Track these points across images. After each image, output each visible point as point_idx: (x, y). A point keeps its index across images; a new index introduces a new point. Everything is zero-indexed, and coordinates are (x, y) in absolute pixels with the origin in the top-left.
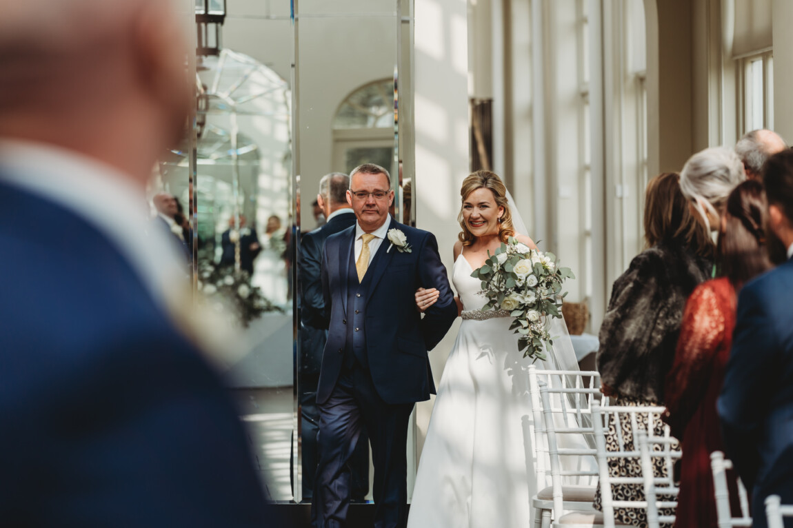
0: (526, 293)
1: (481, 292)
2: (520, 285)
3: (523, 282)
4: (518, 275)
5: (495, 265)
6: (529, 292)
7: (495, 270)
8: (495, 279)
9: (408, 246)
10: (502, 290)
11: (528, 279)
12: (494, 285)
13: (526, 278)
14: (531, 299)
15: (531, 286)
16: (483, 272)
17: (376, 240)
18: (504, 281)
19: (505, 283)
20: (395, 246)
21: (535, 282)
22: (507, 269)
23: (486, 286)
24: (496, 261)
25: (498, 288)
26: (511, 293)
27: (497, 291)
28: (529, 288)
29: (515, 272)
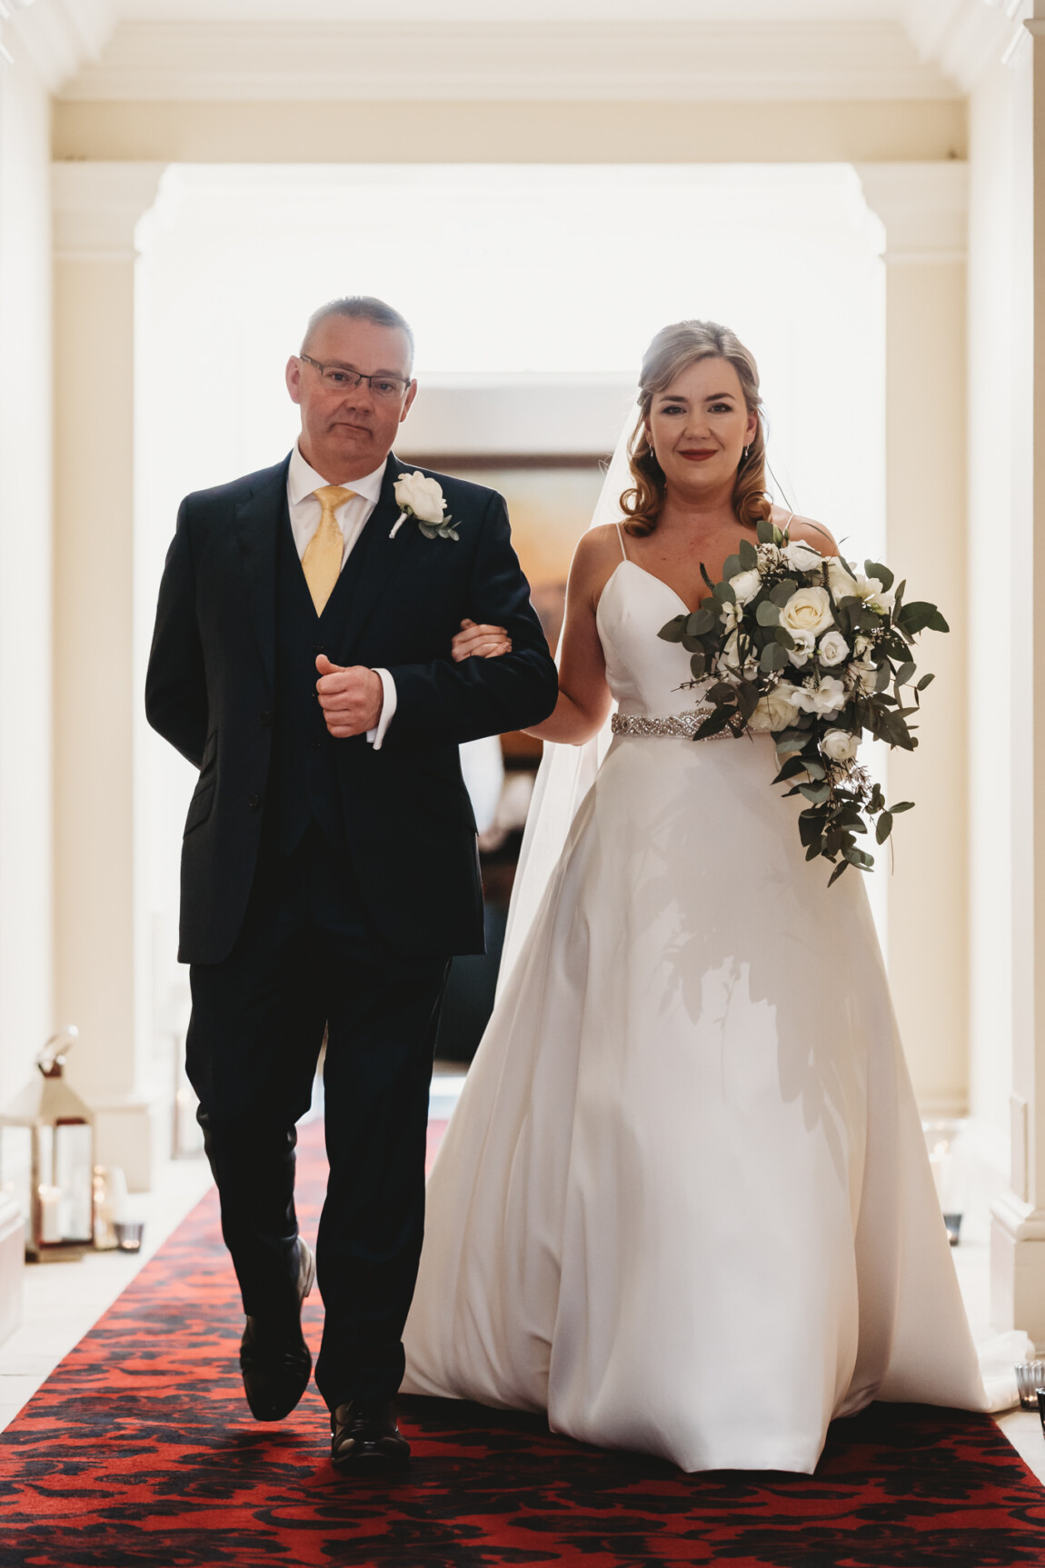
0: (817, 685)
1: (691, 684)
2: (798, 659)
3: (808, 652)
4: (794, 633)
5: (727, 607)
6: (828, 682)
7: (730, 623)
8: (732, 647)
9: (450, 525)
10: (751, 676)
11: (823, 644)
12: (728, 668)
13: (818, 639)
14: (830, 698)
15: (833, 662)
16: (693, 630)
17: (357, 504)
18: (755, 651)
19: (758, 658)
20: (413, 521)
21: (842, 650)
22: (763, 619)
23: (703, 667)
24: (731, 596)
25: (739, 672)
26: (773, 686)
27: (734, 679)
28: (826, 671)
29: (783, 624)
